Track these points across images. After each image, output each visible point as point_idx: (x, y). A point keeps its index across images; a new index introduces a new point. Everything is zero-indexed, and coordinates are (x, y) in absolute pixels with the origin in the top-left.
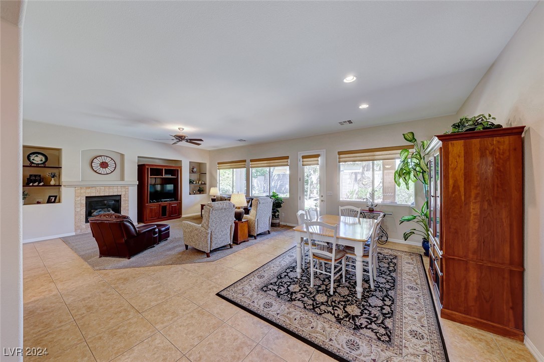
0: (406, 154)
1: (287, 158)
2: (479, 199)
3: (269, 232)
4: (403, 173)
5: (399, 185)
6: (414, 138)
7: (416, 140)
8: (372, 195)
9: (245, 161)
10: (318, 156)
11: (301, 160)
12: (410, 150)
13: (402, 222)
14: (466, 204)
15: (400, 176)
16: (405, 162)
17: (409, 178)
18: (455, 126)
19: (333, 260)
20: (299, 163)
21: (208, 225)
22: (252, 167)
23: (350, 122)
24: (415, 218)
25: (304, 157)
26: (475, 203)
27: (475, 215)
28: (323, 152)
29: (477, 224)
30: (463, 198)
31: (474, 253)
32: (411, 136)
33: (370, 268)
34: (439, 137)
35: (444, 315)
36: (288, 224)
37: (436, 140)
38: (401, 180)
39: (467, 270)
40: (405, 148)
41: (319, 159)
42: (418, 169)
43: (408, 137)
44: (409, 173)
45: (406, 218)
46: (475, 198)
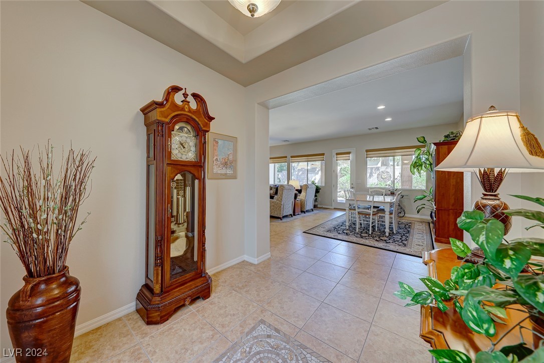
0: (419, 151)
1: (323, 154)
2: (455, 177)
3: (312, 210)
4: (417, 165)
5: (414, 174)
6: (425, 140)
7: (426, 142)
8: (393, 182)
9: (286, 157)
10: (349, 153)
11: (335, 156)
12: (422, 149)
13: (416, 200)
14: (448, 180)
15: (414, 167)
16: (418, 158)
17: (422, 169)
18: (446, 137)
19: (371, 215)
20: (333, 159)
21: (281, 199)
22: (291, 162)
23: (377, 128)
24: (425, 197)
25: (337, 154)
26: (453, 179)
27: (453, 185)
28: (353, 150)
29: (454, 190)
30: (447, 176)
31: (453, 205)
32: (423, 139)
33: (393, 221)
34: (434, 143)
35: (437, 241)
36: (324, 207)
37: (433, 146)
38: (415, 170)
39: (449, 215)
40: (418, 148)
41: (351, 155)
42: (428, 162)
43: (420, 140)
44: (421, 165)
45: (419, 197)
46: (453, 176)
